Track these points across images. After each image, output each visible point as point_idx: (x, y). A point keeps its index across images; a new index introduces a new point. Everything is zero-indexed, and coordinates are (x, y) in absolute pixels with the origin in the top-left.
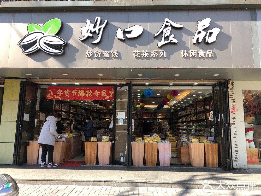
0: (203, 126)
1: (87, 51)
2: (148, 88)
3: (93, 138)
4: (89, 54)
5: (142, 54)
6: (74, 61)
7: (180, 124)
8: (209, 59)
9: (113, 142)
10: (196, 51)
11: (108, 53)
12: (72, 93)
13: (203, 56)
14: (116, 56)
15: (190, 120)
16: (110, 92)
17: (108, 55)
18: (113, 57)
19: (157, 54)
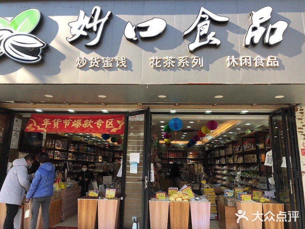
0: (254, 172)
1: (79, 58)
2: (175, 117)
3: (92, 192)
4: (81, 63)
5: (164, 63)
6: (56, 74)
7: (217, 167)
8: (272, 71)
9: (122, 198)
10: (250, 57)
11: (110, 61)
12: (64, 123)
13: (262, 65)
14: (123, 64)
15: (233, 162)
16: (118, 122)
17: (111, 63)
18: (119, 67)
19: (188, 63)
